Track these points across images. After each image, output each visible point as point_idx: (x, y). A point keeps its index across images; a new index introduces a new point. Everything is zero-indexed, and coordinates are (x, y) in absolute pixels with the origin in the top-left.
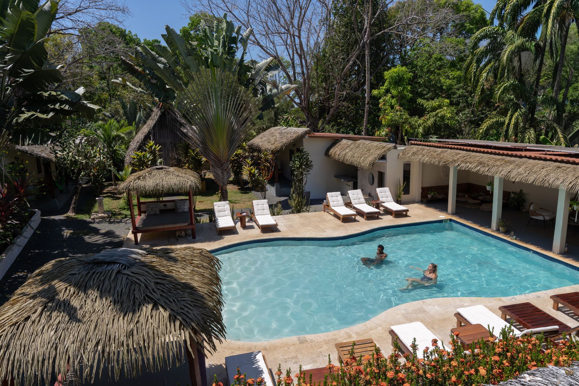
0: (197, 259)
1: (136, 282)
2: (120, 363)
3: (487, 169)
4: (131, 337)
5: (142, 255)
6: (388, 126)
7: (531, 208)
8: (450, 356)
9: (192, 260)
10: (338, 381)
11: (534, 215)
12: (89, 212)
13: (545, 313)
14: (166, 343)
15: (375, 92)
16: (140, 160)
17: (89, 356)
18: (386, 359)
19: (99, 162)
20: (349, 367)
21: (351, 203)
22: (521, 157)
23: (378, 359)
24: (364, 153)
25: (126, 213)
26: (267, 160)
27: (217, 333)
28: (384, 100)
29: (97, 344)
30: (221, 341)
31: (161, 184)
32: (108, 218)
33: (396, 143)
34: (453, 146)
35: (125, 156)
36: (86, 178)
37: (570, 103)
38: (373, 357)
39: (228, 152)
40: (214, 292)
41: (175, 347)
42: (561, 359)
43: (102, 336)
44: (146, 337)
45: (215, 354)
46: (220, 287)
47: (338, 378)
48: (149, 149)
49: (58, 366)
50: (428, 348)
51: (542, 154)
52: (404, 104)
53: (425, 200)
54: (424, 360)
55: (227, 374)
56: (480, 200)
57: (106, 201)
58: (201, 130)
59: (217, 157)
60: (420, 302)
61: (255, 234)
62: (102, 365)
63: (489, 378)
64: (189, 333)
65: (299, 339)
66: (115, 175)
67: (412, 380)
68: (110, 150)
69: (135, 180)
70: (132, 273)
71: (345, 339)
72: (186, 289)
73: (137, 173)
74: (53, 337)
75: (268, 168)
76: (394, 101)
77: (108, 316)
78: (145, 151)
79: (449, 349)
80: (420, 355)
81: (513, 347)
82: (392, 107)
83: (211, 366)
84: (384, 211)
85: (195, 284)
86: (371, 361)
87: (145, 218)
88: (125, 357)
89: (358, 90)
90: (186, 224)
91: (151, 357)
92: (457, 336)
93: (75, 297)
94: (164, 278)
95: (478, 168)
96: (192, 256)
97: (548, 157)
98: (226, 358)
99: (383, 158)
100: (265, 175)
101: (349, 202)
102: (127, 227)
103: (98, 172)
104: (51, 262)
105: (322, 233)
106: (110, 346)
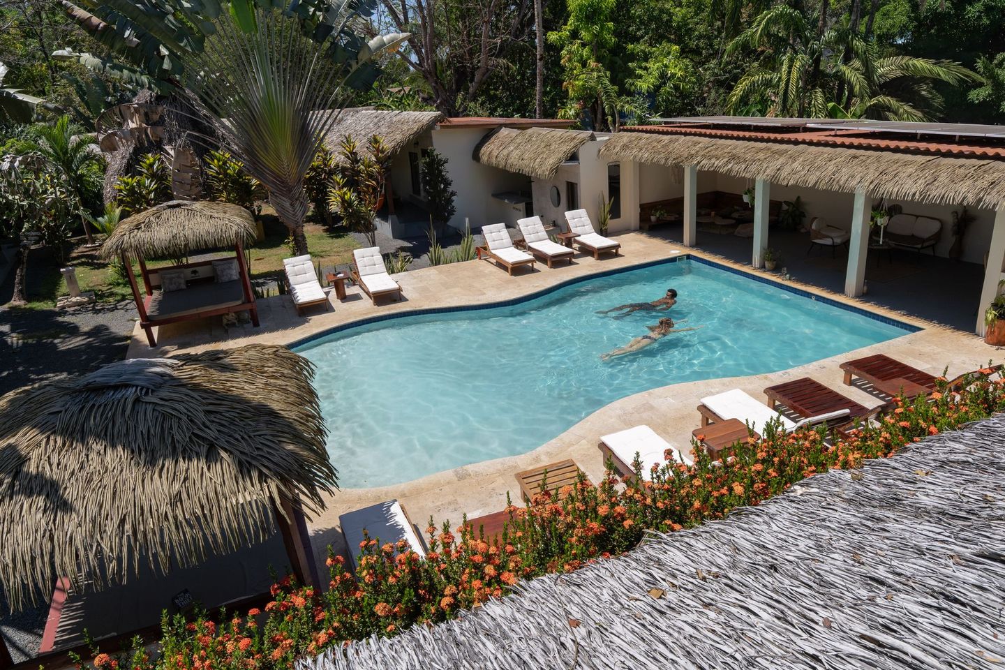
0: (270, 365)
1: (172, 415)
2: (168, 546)
3: (743, 166)
4: (178, 503)
5: (173, 368)
6: (578, 99)
7: (813, 227)
8: (692, 473)
9: (263, 366)
10: (524, 531)
11: (817, 238)
12: (51, 297)
13: (831, 392)
14: (240, 506)
15: (553, 36)
16: (132, 191)
17: (111, 542)
18: (595, 488)
19: (54, 202)
20: (540, 507)
21: (524, 241)
22: (796, 143)
23: (583, 490)
24: (540, 150)
25: (123, 292)
26: (370, 176)
27: (323, 481)
28: (570, 52)
29: (123, 521)
30: (331, 493)
31: (182, 235)
32: (90, 304)
33: (594, 129)
34: (688, 130)
35: (101, 186)
36: (34, 234)
37: (877, 41)
38: (575, 488)
39: (298, 165)
40: (308, 416)
41: (255, 511)
42: (851, 457)
43: (127, 508)
44: (204, 501)
45: (323, 514)
46: (318, 406)
47: (524, 525)
48: (148, 170)
49: (61, 565)
50: (657, 465)
51: (830, 135)
52: (604, 57)
53: (647, 226)
54: (653, 482)
55: (346, 542)
56: (735, 219)
57: (80, 273)
58: (239, 126)
59: (278, 176)
60: (645, 394)
61: (365, 308)
62: (136, 555)
63: (748, 498)
64: (277, 486)
65: (456, 473)
66: (89, 224)
67: (636, 515)
68: (70, 176)
69: (131, 231)
70: (161, 399)
71: (531, 464)
72: (260, 416)
73: (132, 218)
74: (43, 521)
75: (374, 189)
76: (586, 52)
77: (132, 475)
78: (141, 174)
79: (690, 461)
80: (646, 476)
81: (783, 448)
82: (584, 65)
83: (317, 533)
84: (580, 249)
85: (275, 406)
86: (573, 493)
87: (160, 298)
88: (174, 537)
89: (522, 32)
90: (239, 302)
91: (218, 531)
92: (702, 441)
93: (67, 451)
94: (219, 402)
95: (730, 166)
96: (260, 359)
97: (839, 140)
98: (341, 518)
99: (573, 157)
100: (370, 202)
101: (521, 238)
102: (128, 316)
103: (54, 220)
104: (6, 395)
105: (480, 297)
106: (145, 522)
